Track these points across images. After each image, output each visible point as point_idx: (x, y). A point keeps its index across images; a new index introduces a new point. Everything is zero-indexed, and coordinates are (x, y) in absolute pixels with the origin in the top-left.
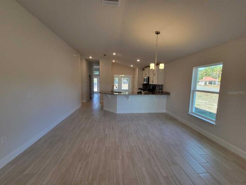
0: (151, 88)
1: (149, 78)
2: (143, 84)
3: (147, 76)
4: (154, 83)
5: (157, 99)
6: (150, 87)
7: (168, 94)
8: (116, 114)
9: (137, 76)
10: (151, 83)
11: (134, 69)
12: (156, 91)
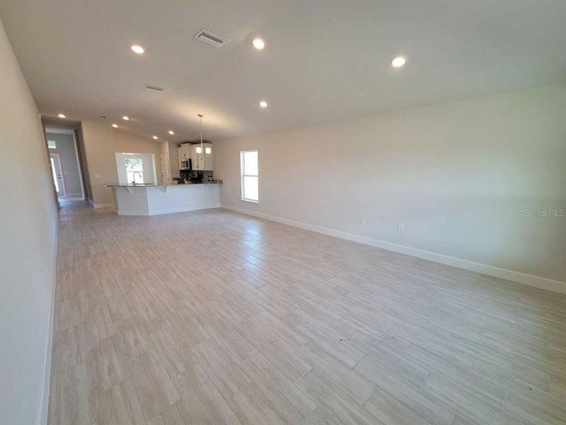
0: (196, 176)
1: (190, 160)
2: (181, 171)
3: (188, 157)
4: (200, 169)
5: (207, 191)
6: (194, 175)
7: (221, 182)
8: (148, 216)
9: (167, 157)
10: (194, 168)
11: (159, 144)
12: (203, 180)
